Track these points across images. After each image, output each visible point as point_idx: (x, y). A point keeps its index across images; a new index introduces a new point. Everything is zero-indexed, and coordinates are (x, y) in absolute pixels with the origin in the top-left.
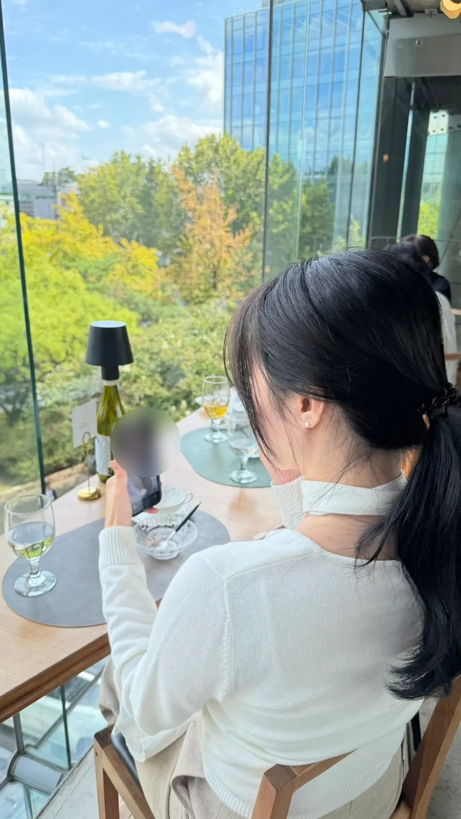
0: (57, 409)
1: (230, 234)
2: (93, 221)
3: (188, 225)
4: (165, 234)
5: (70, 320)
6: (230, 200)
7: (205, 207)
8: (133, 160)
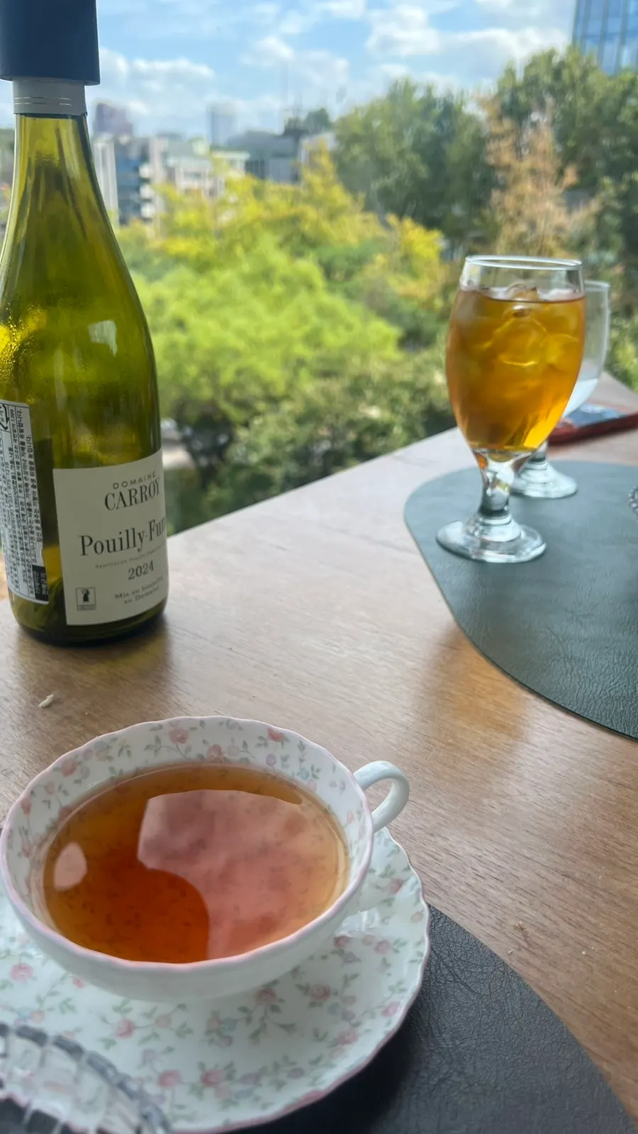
0: (263, 469)
1: (564, 210)
2: (350, 188)
3: (496, 195)
4: (458, 210)
5: (297, 334)
6: (569, 156)
7: (527, 164)
8: (419, 95)
